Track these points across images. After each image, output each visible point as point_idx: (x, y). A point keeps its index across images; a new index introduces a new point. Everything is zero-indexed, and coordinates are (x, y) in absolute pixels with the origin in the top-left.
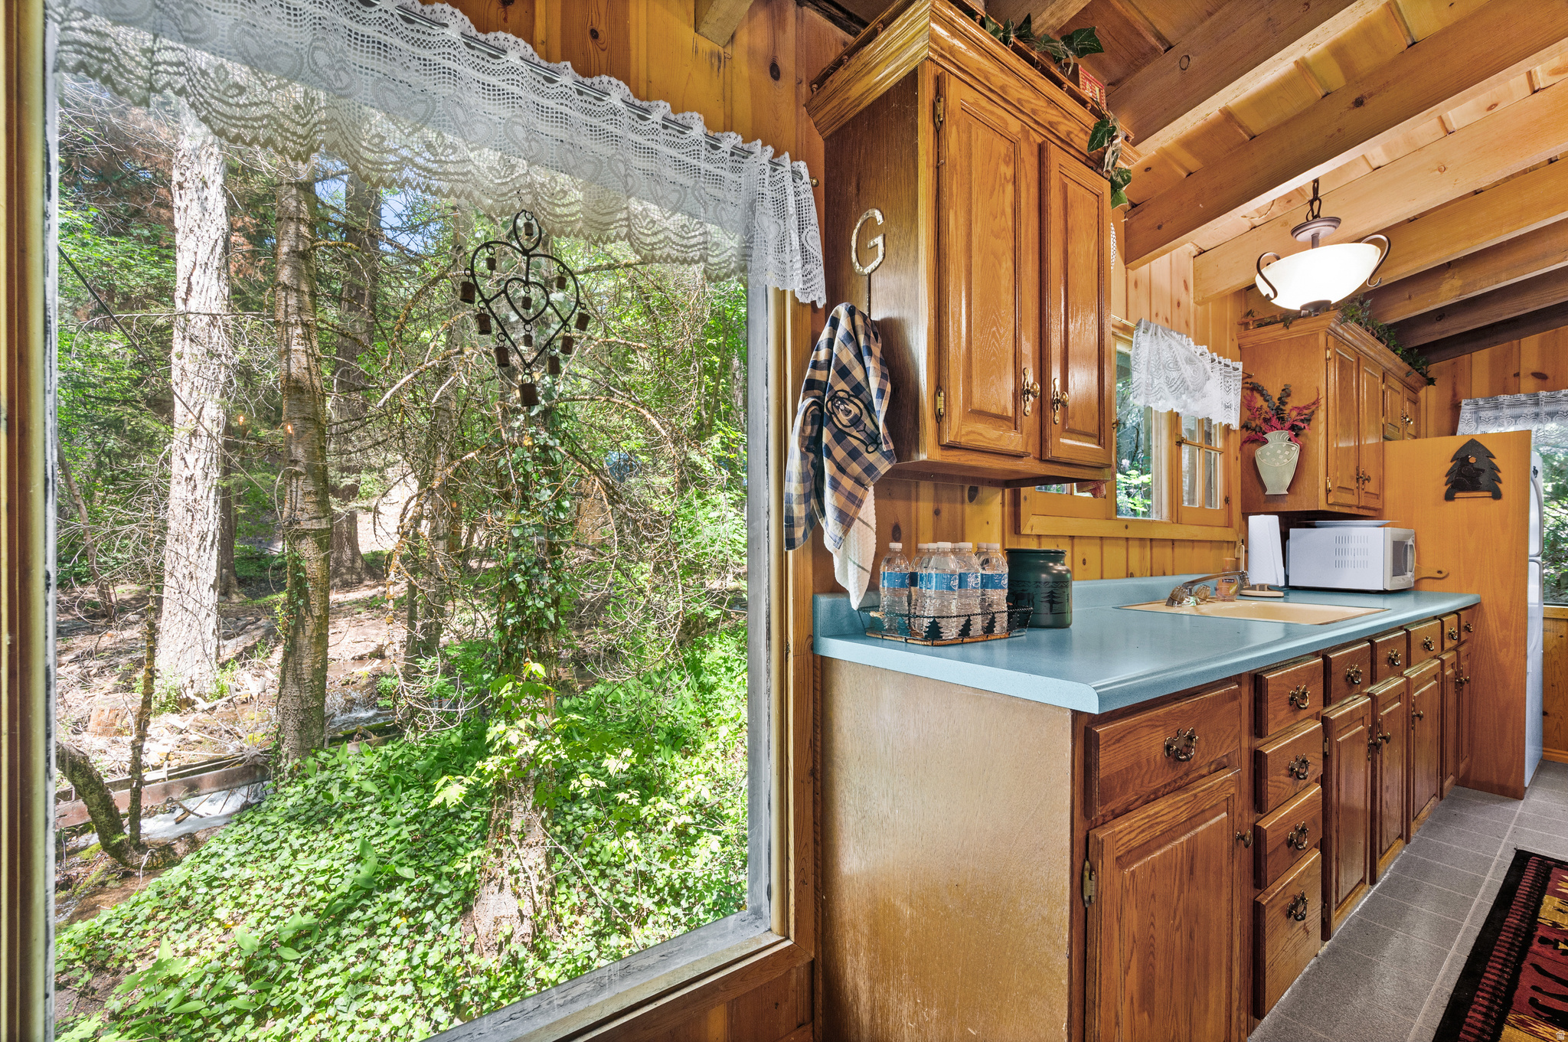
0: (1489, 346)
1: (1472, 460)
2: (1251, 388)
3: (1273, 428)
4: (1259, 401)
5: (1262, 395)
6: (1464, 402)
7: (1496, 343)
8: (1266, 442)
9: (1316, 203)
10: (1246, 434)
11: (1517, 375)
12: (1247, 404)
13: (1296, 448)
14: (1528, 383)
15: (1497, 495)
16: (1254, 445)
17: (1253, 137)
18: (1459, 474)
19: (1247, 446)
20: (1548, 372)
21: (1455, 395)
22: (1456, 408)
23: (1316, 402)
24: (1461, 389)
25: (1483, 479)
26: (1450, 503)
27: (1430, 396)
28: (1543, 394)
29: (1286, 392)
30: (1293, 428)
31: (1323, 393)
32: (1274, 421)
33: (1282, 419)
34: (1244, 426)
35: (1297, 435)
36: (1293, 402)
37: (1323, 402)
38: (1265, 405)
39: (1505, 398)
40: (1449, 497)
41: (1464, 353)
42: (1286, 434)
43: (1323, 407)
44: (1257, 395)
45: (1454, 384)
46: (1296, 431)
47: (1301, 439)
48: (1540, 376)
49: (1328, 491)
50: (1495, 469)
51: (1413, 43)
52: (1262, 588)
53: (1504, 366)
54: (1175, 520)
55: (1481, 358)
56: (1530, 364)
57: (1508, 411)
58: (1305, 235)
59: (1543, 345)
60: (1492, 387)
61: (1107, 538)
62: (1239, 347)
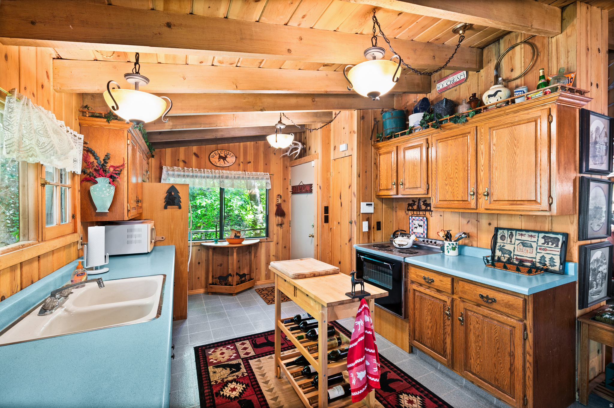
0: (171, 147)
1: (173, 194)
2: (88, 151)
3: (100, 175)
4: (92, 159)
5: (94, 155)
6: (164, 167)
7: (173, 147)
8: (96, 182)
9: (137, 66)
10: (84, 176)
11: (178, 160)
12: (85, 159)
13: (113, 188)
14: (181, 164)
15: (180, 208)
16: (88, 184)
17: (110, 4)
18: (169, 199)
19: (85, 183)
20: (187, 161)
21: (161, 163)
22: (161, 169)
23: (123, 165)
24: (163, 162)
25: (176, 201)
26: (166, 210)
27: (153, 161)
28: (186, 168)
29: (107, 157)
30: (111, 177)
31: (126, 162)
32: (101, 171)
33: (105, 171)
34: (83, 172)
35: (113, 181)
36: (111, 163)
37: (126, 165)
38: (95, 161)
39: (175, 167)
40: (165, 208)
41: (163, 148)
42: (108, 180)
43: (126, 168)
44: (90, 154)
45: (160, 159)
46: (113, 179)
47: (116, 183)
48: (184, 162)
49: (128, 211)
50: (179, 197)
51: (191, 14)
52: (97, 268)
53: (175, 156)
54: (40, 240)
55: (169, 151)
56: (182, 157)
57: (176, 173)
58: (132, 81)
59: (185, 151)
60: (172, 163)
62: (80, 125)
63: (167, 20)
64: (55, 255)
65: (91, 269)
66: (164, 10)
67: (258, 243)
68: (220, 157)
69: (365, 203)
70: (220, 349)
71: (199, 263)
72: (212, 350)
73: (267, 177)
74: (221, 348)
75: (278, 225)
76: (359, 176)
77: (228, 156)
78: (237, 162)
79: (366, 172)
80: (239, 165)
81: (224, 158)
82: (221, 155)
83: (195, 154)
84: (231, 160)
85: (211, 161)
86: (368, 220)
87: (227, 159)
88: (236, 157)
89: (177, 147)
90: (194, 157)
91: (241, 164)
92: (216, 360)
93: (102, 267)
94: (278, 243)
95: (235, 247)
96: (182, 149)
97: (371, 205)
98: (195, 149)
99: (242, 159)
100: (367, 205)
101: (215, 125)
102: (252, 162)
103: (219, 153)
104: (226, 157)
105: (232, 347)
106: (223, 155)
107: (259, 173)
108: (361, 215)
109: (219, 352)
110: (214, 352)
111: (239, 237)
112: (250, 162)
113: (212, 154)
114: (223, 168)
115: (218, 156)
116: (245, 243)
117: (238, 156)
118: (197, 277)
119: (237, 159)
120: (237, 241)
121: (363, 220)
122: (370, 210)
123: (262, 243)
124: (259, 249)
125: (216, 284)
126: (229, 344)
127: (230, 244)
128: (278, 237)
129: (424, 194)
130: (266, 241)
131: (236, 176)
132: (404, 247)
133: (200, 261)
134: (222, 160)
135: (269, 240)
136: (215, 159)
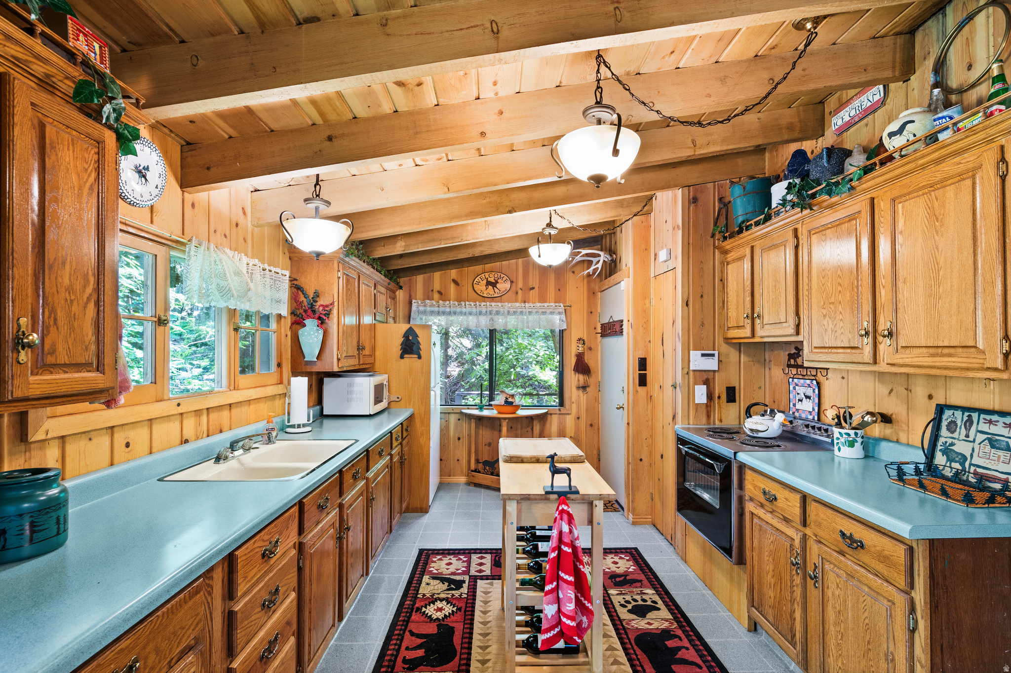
0: (422, 274)
1: (411, 338)
2: (296, 288)
3: (309, 317)
4: (302, 298)
5: (303, 294)
6: (413, 301)
7: (425, 273)
8: (304, 325)
9: (318, 187)
10: (294, 318)
11: (432, 290)
12: (294, 298)
13: (321, 332)
14: (436, 296)
15: (420, 357)
16: (298, 326)
17: (272, 131)
18: (406, 345)
19: (295, 326)
20: (443, 291)
21: (410, 296)
22: (410, 304)
23: (332, 304)
24: (413, 294)
25: (414, 348)
26: (402, 360)
27: (400, 294)
28: (441, 302)
29: (317, 295)
30: (319, 318)
31: (336, 299)
32: (310, 312)
33: (314, 312)
34: (293, 313)
35: (322, 323)
36: (322, 301)
37: (336, 304)
38: (305, 300)
39: (427, 301)
40: (402, 357)
41: (413, 275)
42: (316, 322)
43: (336, 307)
44: (300, 293)
45: (410, 291)
46: (322, 322)
47: (324, 326)
48: (440, 293)
49: (339, 360)
50: (419, 343)
51: (355, 118)
52: (299, 426)
53: (428, 284)
54: (232, 387)
55: (420, 279)
56: (437, 286)
57: (428, 309)
58: (312, 206)
59: (441, 278)
60: (424, 295)
61: (156, 418)
62: (290, 259)
63: (328, 133)
64: (252, 406)
65: (293, 426)
66: (324, 122)
67: (546, 414)
68: (489, 283)
69: (699, 353)
70: (449, 557)
71: (459, 439)
72: (439, 557)
73: (560, 311)
74: (451, 557)
75: (578, 388)
76: (687, 305)
77: (499, 281)
78: (514, 288)
79: (702, 296)
80: (517, 293)
81: (494, 285)
82: (489, 279)
83: (454, 281)
84: (503, 286)
85: (476, 289)
86: (706, 382)
87: (498, 285)
88: (512, 282)
89: (430, 272)
90: (453, 285)
91: (520, 292)
92: (437, 570)
93: (304, 425)
94: (578, 418)
95: (505, 419)
96: (437, 275)
97: (713, 355)
98: (453, 273)
99: (520, 285)
100: (703, 355)
101: (460, 240)
102: (537, 288)
103: (487, 276)
104: (497, 282)
105: (465, 559)
106: (492, 280)
107: (546, 305)
108: (691, 373)
109: (446, 560)
110: (440, 559)
111: (512, 403)
112: (533, 288)
113: (476, 280)
114: (492, 299)
115: (485, 281)
116: (521, 413)
117: (514, 280)
118: (456, 458)
119: (514, 284)
120: (509, 409)
121: (696, 383)
122: (711, 364)
123: (553, 416)
124: (548, 425)
125: (479, 472)
126: (463, 554)
127: (499, 413)
128: (578, 407)
129: (791, 335)
130: (558, 412)
131: (512, 310)
132: (761, 435)
133: (461, 437)
134: (490, 287)
135: (563, 410)
136: (481, 287)
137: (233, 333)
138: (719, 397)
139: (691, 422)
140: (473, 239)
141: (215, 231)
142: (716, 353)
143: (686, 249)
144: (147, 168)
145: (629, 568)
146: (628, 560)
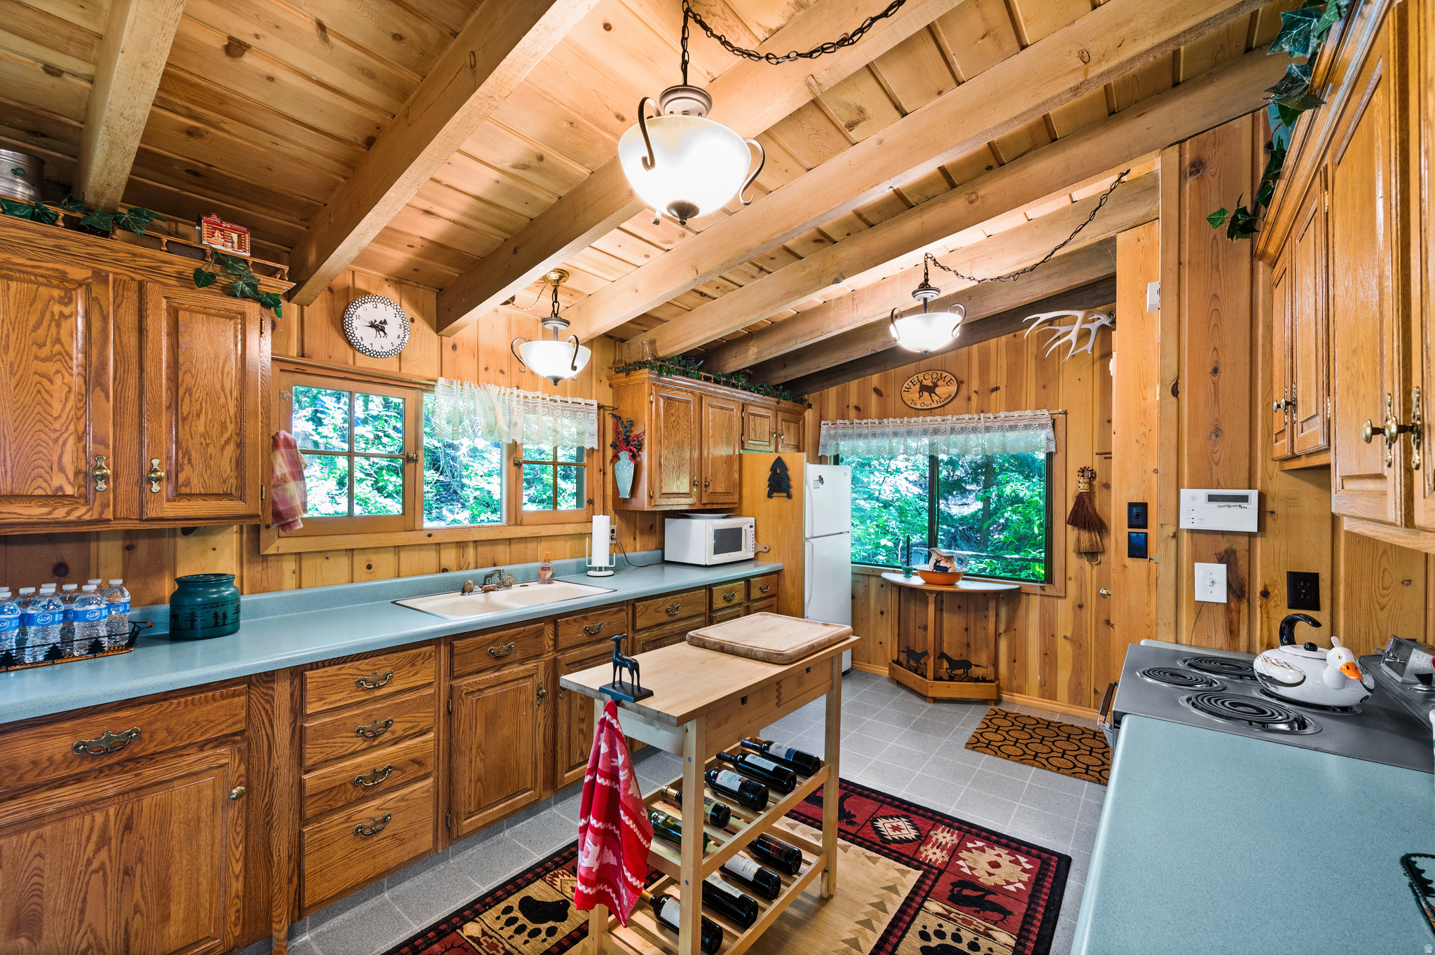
0: (835, 382)
1: (778, 471)
2: (617, 418)
3: (624, 450)
4: (621, 429)
5: (622, 424)
6: (823, 423)
7: (838, 383)
8: (620, 459)
9: (555, 305)
11: (848, 407)
13: (632, 465)
14: (853, 412)
15: (789, 496)
16: (616, 460)
18: (773, 480)
20: (861, 407)
21: (819, 417)
22: (820, 427)
23: (644, 434)
24: (821, 414)
25: (784, 487)
26: (770, 500)
27: (810, 415)
28: (860, 421)
30: (632, 451)
31: (648, 428)
32: (625, 444)
33: (629, 443)
34: (612, 446)
35: (635, 456)
36: (636, 430)
37: (647, 434)
38: (623, 431)
39: (839, 421)
40: (770, 496)
41: (823, 387)
42: (629, 455)
43: (647, 438)
44: (619, 422)
46: (634, 454)
47: (636, 459)
48: (857, 408)
52: (600, 569)
53: (841, 399)
55: (832, 392)
56: (853, 400)
57: (841, 431)
58: (550, 326)
59: (859, 387)
60: (837, 413)
61: (404, 546)
62: (611, 386)
64: (544, 544)
65: (594, 569)
67: (1016, 593)
68: (924, 388)
69: (1203, 494)
73: (1043, 421)
76: (1175, 392)
77: (939, 383)
78: (964, 392)
79: (1215, 371)
80: (969, 399)
81: (931, 390)
82: (925, 382)
83: (876, 390)
85: (905, 399)
86: (1227, 558)
87: (938, 390)
88: (960, 383)
89: (845, 382)
90: (874, 396)
91: (974, 397)
93: (606, 569)
95: (931, 592)
96: (853, 386)
97: (1245, 499)
98: (875, 379)
99: (975, 385)
100: (1212, 498)
102: (1003, 389)
103: (921, 378)
104: (936, 385)
106: (928, 383)
107: (1016, 414)
108: (1185, 538)
111: (945, 569)
112: (997, 389)
113: (906, 385)
114: (930, 411)
115: (918, 386)
116: (963, 585)
117: (965, 379)
118: (878, 640)
119: (964, 387)
120: (943, 578)
121: (1197, 557)
122: (1244, 519)
123: (1031, 597)
124: (1022, 611)
127: (928, 583)
128: (1081, 587)
130: (1040, 592)
131: (958, 426)
133: (884, 610)
134: (926, 394)
135: (1051, 590)
136: (913, 396)
137: (514, 469)
138: (1265, 594)
139: (1184, 639)
140: (837, 329)
141: (486, 369)
142: (1253, 495)
143: (1173, 278)
144: (385, 322)
145: (1008, 883)
146: (1024, 870)
